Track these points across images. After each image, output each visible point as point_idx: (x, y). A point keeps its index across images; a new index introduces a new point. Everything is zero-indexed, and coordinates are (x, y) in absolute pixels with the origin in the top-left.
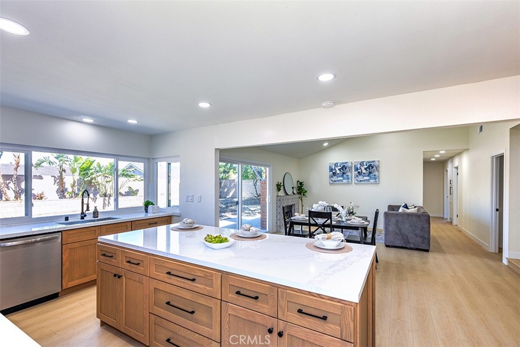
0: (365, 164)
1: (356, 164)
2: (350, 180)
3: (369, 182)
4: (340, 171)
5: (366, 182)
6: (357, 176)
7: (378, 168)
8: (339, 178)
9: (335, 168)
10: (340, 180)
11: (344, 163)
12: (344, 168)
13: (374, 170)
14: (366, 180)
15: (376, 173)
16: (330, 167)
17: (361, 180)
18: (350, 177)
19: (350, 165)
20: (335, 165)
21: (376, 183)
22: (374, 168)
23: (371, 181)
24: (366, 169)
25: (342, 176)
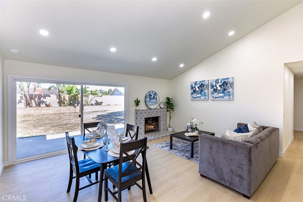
0: (220, 81)
1: (212, 82)
2: (207, 97)
3: (223, 99)
4: (199, 88)
5: (221, 99)
6: (213, 93)
7: (232, 84)
8: (198, 95)
9: (195, 86)
10: (199, 97)
11: (202, 82)
12: (202, 86)
13: (228, 87)
14: (221, 97)
15: (230, 90)
16: (191, 85)
17: (217, 96)
18: (207, 94)
19: (206, 83)
20: (195, 84)
21: (229, 100)
22: (228, 85)
23: (225, 97)
24: (220, 86)
25: (201, 93)
